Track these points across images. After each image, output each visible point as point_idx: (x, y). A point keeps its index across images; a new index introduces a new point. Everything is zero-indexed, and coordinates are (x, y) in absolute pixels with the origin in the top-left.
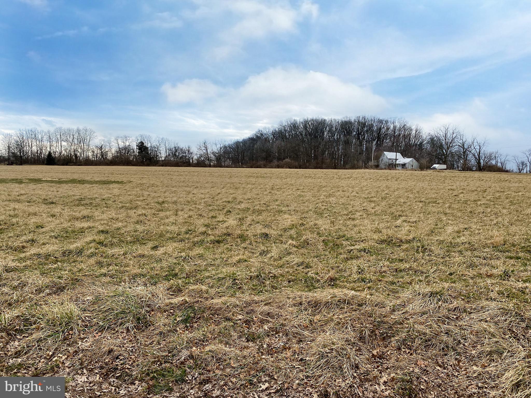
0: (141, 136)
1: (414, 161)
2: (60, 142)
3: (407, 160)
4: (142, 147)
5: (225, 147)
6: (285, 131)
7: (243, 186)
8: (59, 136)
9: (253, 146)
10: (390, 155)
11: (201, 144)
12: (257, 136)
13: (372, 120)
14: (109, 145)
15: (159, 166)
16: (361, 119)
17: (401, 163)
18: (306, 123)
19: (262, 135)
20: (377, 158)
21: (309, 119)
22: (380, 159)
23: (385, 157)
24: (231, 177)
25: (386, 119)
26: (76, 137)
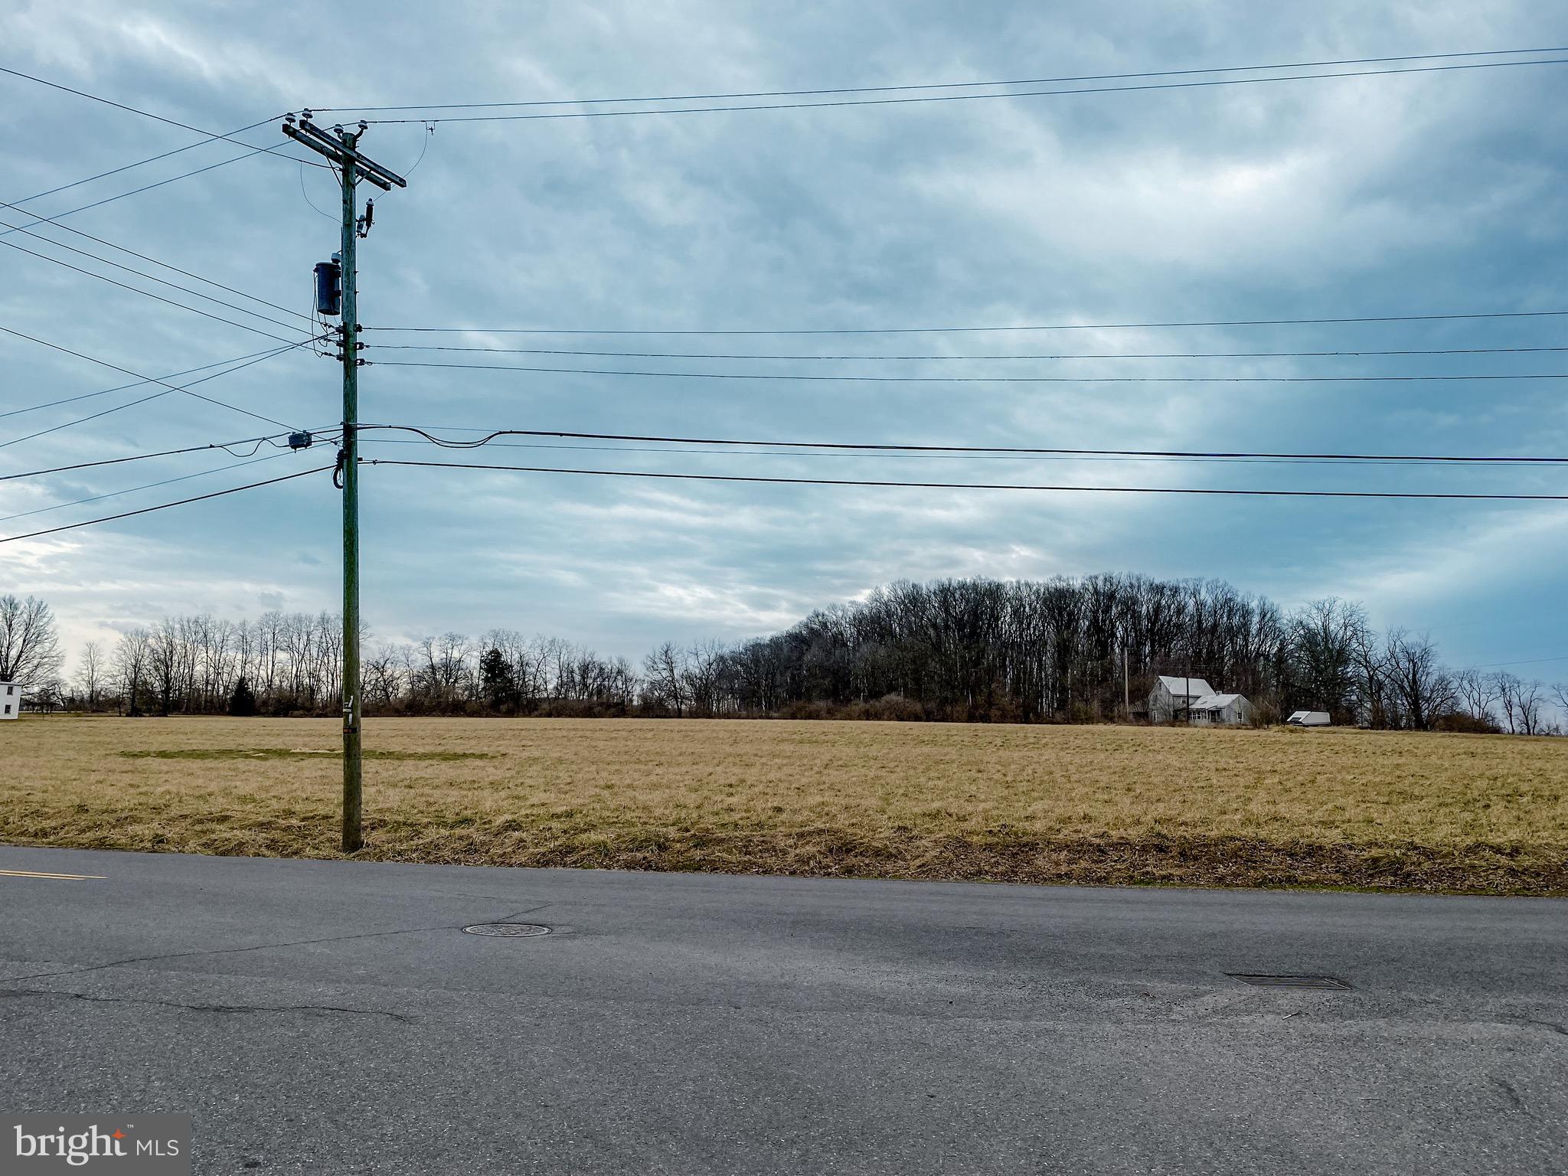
0: (496, 635)
1: (1244, 700)
2: (270, 653)
3: (1224, 700)
4: (494, 665)
5: (721, 659)
6: (889, 614)
7: (764, 760)
8: (270, 637)
9: (799, 658)
10: (1174, 685)
11: (658, 654)
12: (812, 629)
13: (1132, 586)
14: (405, 661)
15: (540, 716)
16: (1100, 583)
17: (1207, 706)
18: (945, 593)
19: (824, 625)
20: (1141, 693)
21: (954, 584)
22: (1151, 697)
23: (1163, 692)
24: (735, 741)
25: (1173, 583)
26: (315, 637)
